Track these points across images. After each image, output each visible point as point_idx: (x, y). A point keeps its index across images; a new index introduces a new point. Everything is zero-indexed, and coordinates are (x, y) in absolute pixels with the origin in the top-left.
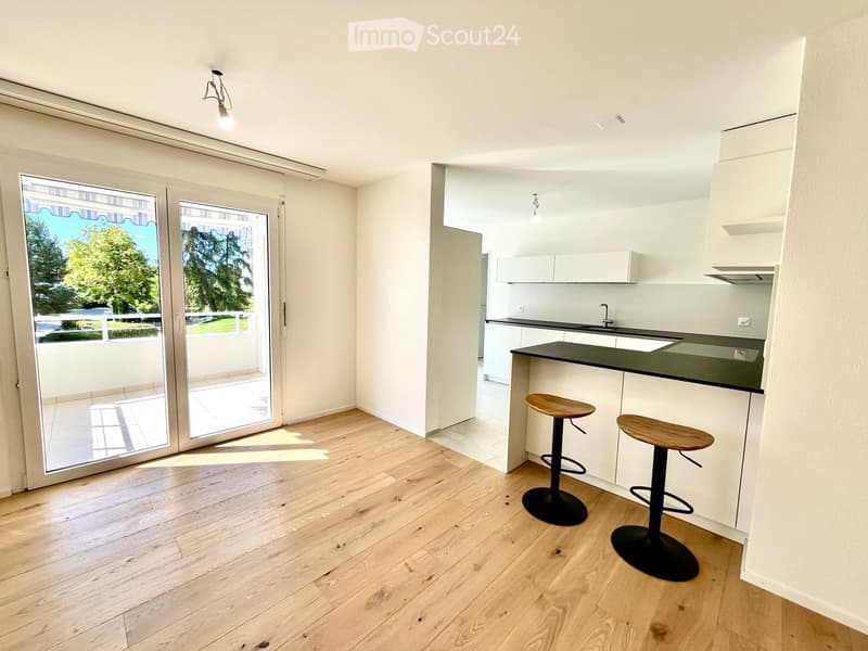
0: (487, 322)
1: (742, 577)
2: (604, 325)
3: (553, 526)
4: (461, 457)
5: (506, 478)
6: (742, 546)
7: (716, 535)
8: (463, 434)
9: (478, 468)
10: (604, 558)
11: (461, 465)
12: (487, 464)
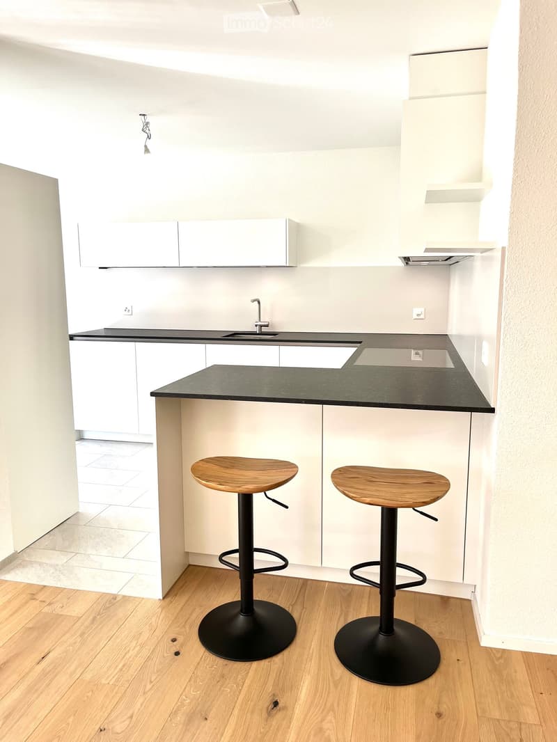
0: (72, 337)
1: (483, 644)
2: (257, 330)
3: (255, 664)
4: (73, 594)
5: (163, 608)
6: (470, 601)
7: (442, 597)
8: (63, 550)
9: (110, 605)
10: (336, 686)
11: (78, 609)
12: (126, 592)
